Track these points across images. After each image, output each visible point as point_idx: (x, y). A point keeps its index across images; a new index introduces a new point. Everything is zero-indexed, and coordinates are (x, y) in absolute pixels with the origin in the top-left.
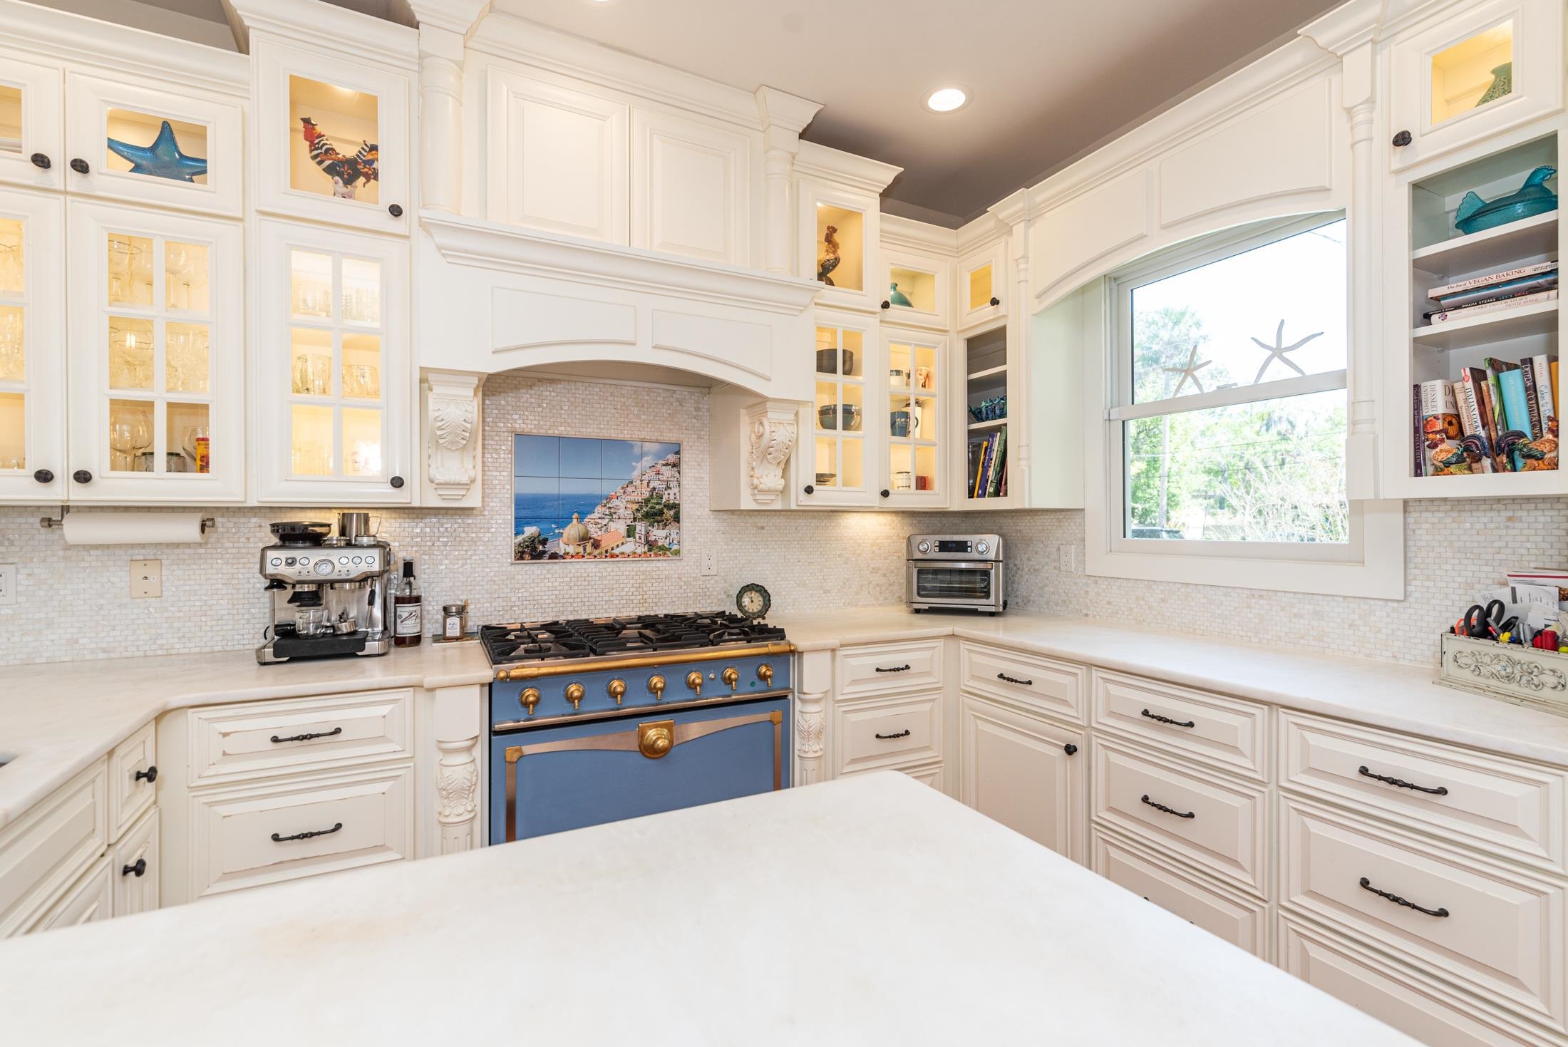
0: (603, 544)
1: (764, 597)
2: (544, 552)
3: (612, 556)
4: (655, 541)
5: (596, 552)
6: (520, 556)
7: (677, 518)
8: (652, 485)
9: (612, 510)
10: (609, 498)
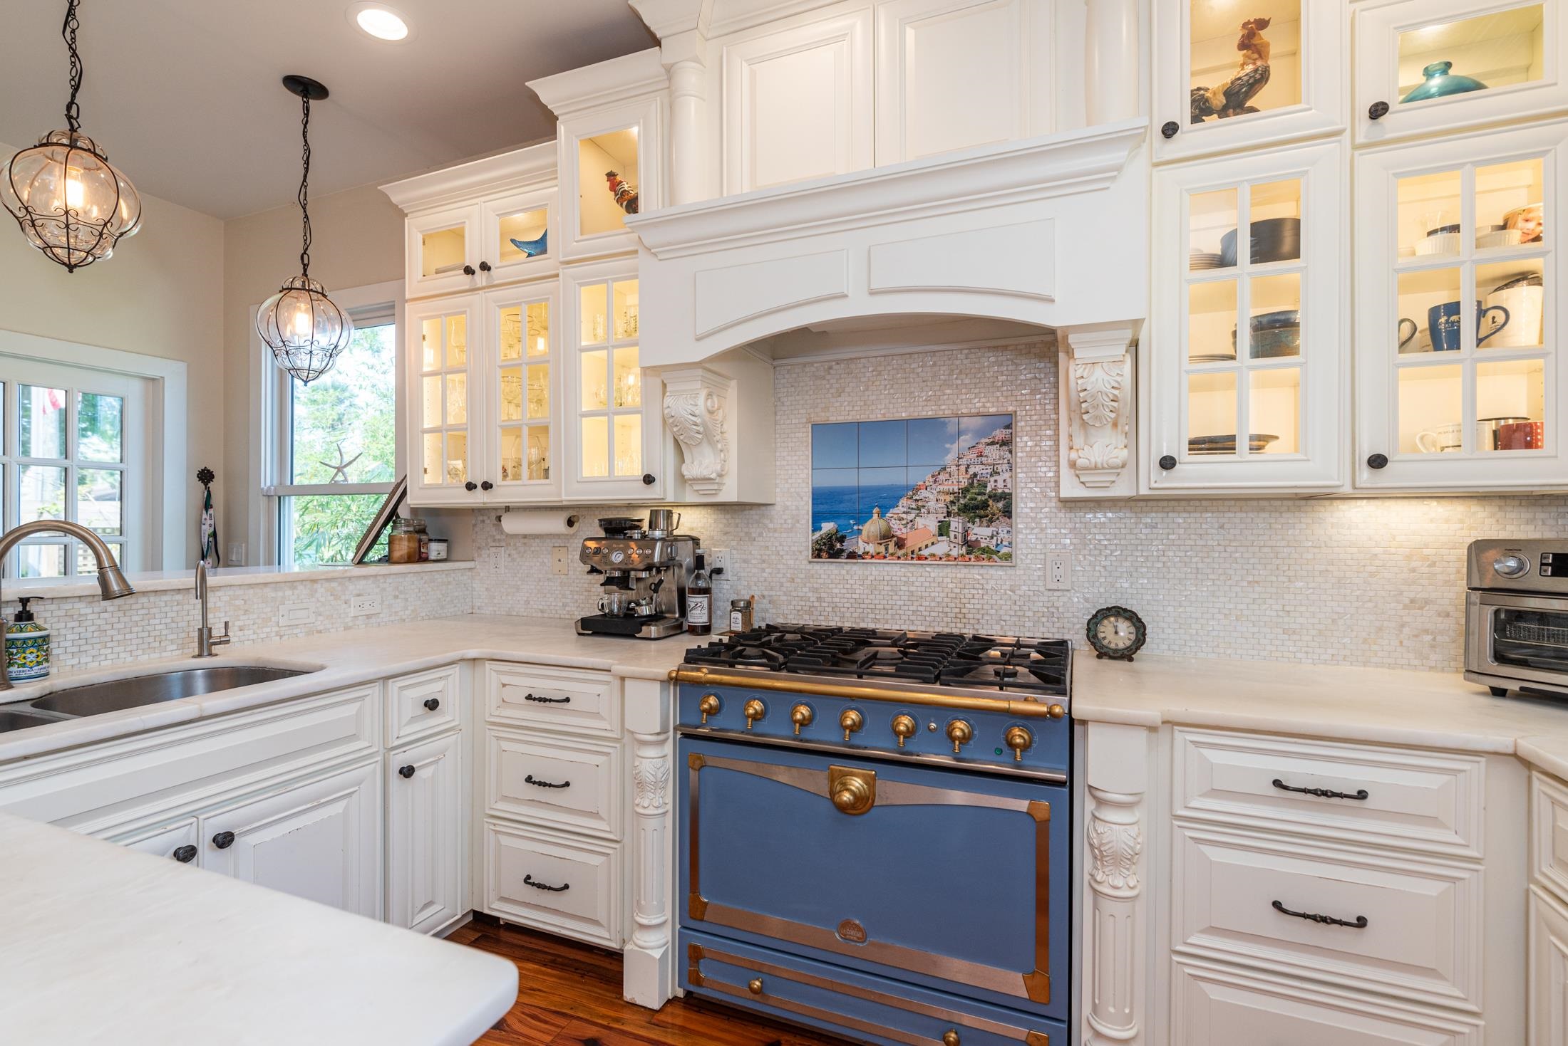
0: (909, 543)
1: (1137, 629)
2: (842, 551)
3: (919, 558)
4: (977, 540)
5: (900, 553)
6: (817, 554)
7: (1007, 512)
8: (971, 471)
9: (920, 503)
10: (916, 489)
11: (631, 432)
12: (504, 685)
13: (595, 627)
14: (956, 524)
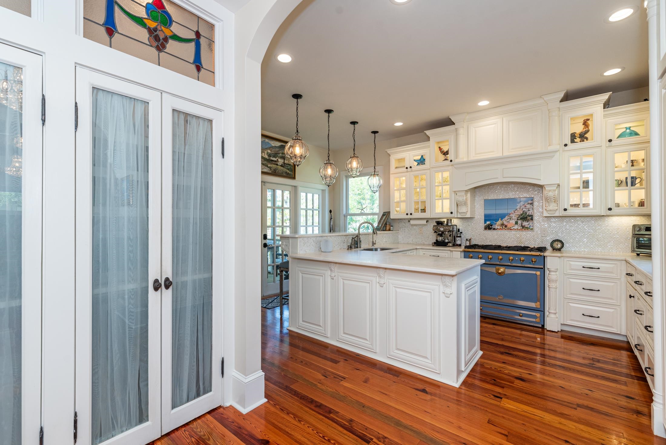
0: (508, 226)
1: (562, 244)
2: (492, 228)
3: (511, 229)
4: (525, 225)
5: (506, 228)
6: (486, 229)
7: (532, 219)
8: (523, 210)
9: (511, 217)
10: (510, 214)
11: (447, 203)
12: (424, 254)
13: (438, 244)
14: (519, 222)
